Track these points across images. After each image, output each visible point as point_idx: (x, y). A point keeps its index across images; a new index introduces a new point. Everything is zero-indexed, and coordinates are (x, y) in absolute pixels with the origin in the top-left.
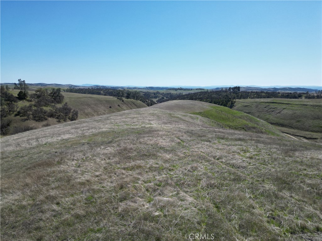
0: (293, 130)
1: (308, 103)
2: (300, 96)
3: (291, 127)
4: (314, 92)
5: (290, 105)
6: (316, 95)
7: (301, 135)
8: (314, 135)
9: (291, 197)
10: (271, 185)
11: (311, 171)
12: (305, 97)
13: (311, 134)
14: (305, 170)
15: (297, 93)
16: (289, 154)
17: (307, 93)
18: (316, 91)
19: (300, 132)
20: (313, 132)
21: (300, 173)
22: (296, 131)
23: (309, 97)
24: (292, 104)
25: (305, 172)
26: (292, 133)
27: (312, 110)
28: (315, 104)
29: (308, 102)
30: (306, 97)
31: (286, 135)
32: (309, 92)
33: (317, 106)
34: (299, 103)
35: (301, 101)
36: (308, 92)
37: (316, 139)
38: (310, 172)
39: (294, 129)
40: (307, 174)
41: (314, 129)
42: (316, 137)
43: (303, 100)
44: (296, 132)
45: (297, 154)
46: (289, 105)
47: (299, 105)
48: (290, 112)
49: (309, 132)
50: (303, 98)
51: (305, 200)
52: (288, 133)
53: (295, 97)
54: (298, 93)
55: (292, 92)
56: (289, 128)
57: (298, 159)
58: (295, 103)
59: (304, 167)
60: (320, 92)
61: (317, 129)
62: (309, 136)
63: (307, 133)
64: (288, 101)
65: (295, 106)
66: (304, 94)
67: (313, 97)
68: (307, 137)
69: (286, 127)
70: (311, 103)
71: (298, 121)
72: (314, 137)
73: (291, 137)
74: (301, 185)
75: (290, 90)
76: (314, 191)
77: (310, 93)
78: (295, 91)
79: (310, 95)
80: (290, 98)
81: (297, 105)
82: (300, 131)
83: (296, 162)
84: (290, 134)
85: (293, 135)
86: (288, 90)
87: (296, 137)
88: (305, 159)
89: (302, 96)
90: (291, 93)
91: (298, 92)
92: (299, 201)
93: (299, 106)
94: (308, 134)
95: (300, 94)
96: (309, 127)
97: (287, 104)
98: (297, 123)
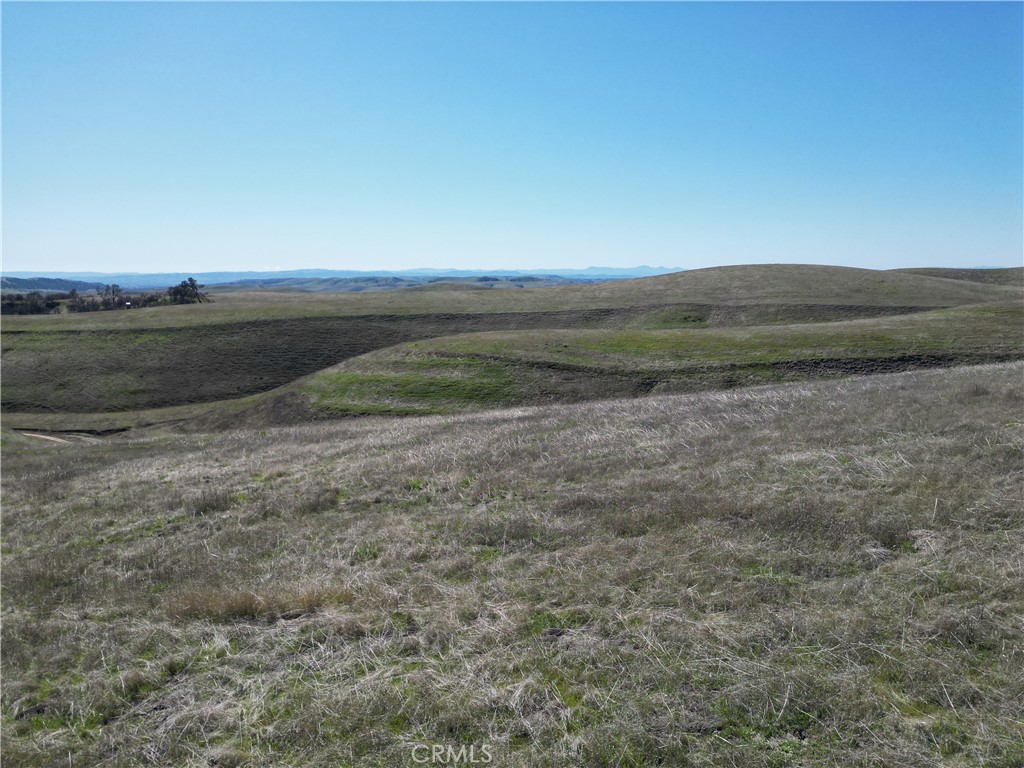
0: (50, 417)
1: (82, 327)
2: (51, 305)
3: (44, 408)
4: (93, 291)
5: (27, 337)
6: (99, 299)
7: (77, 428)
8: (116, 420)
9: (85, 617)
10: (9, 609)
11: (129, 522)
12: (68, 307)
13: (107, 420)
14: (111, 523)
15: (40, 297)
16: (53, 494)
17: (73, 294)
18: (97, 287)
19: (74, 420)
20: (113, 411)
22: (59, 417)
23: (81, 307)
24: (30, 332)
25: (112, 531)
26: (48, 428)
27: (99, 345)
28: (103, 326)
29: (79, 322)
30: (72, 309)
31: (31, 438)
32: (77, 292)
33: (111, 332)
34: (55, 328)
35: (57, 322)
36: (74, 290)
37: (124, 430)
38: (125, 525)
39: (53, 412)
40: (118, 534)
41: (114, 402)
42: (125, 424)
43: (65, 318)
44: (62, 422)
45: (78, 484)
46: (21, 335)
47: (55, 333)
48: (30, 360)
49: (102, 412)
50: (64, 310)
51: (127, 607)
52: (35, 430)
53: (37, 310)
54: (44, 296)
55: (24, 292)
56: (38, 412)
57: (84, 500)
58: (39, 329)
59: (108, 517)
60: (111, 291)
61: (122, 401)
62: (104, 426)
63: (96, 416)
64: (17, 323)
65: (41, 337)
66: (63, 297)
67: (93, 307)
68: (98, 430)
69: (23, 410)
70: (92, 326)
71: (62, 386)
72: (119, 425)
73: (47, 440)
74: (107, 570)
75: (15, 287)
76: (146, 575)
77: (80, 293)
78: (33, 291)
79: (83, 302)
80: (21, 313)
81: (45, 333)
82: (73, 414)
83: (80, 509)
84: (43, 431)
85: (53, 432)
86: (10, 287)
87: (65, 435)
88: (103, 494)
89: (58, 304)
90: (19, 297)
91: (45, 292)
92: (110, 618)
93: (54, 337)
94: (101, 421)
95: (50, 297)
96: (100, 396)
97: (13, 333)
98: (61, 392)
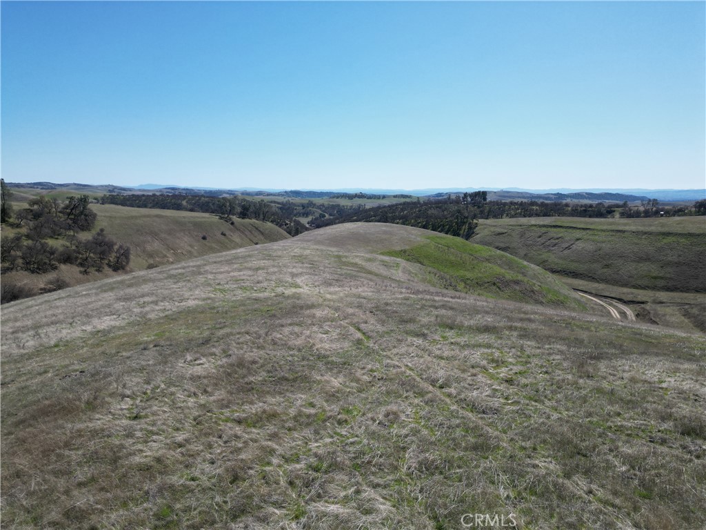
0: (596, 285)
1: (627, 228)
2: (609, 211)
3: (592, 278)
4: (638, 203)
5: (590, 232)
6: (642, 209)
7: (612, 295)
8: (639, 295)
9: (590, 492)
10: (550, 459)
11: (631, 418)
12: (620, 213)
13: (632, 293)
14: (619, 414)
15: (603, 206)
16: (587, 371)
17: (625, 205)
18: (642, 199)
19: (611, 290)
20: (637, 288)
21: (609, 424)
22: (601, 286)
23: (629, 214)
24: (594, 230)
25: (619, 421)
26: (594, 292)
27: (636, 241)
28: (641, 228)
29: (625, 225)
30: (623, 215)
31: (583, 296)
32: (628, 203)
33: (646, 233)
34: (609, 227)
35: (611, 224)
36: (626, 202)
37: (643, 303)
38: (629, 420)
39: (598, 282)
40: (622, 426)
41: (639, 282)
42: (644, 299)
43: (617, 221)
44: (603, 290)
46: (588, 231)
47: (608, 231)
48: (590, 247)
49: (630, 288)
50: (617, 215)
51: (617, 501)
52: (585, 292)
53: (600, 214)
54: (606, 205)
55: (595, 202)
56: (589, 281)
57: (605, 385)
58: (600, 227)
59: (616, 408)
60: (651, 203)
61: (645, 282)
62: (629, 298)
63: (625, 290)
64: (587, 223)
65: (600, 233)
66: (618, 206)
67: (637, 215)
68: (625, 299)
69: (581, 278)
70: (633, 228)
71: (607, 266)
72: (639, 298)
73: (592, 300)
74: (610, 458)
75: (589, 199)
76: (635, 475)
77: (630, 204)
78: (600, 201)
79: (630, 210)
80: (590, 217)
81: (602, 230)
82: (610, 286)
83: (600, 390)
84: (590, 294)
85: (596, 295)
86: (586, 198)
87: (603, 298)
88: (618, 383)
89: (614, 211)
90: (591, 206)
91: (607, 202)
92: (606, 503)
93: (608, 233)
94: (628, 294)
95: (610, 207)
96: (630, 277)
97: (583, 229)
98: (605, 270)
